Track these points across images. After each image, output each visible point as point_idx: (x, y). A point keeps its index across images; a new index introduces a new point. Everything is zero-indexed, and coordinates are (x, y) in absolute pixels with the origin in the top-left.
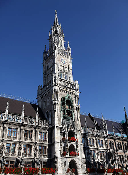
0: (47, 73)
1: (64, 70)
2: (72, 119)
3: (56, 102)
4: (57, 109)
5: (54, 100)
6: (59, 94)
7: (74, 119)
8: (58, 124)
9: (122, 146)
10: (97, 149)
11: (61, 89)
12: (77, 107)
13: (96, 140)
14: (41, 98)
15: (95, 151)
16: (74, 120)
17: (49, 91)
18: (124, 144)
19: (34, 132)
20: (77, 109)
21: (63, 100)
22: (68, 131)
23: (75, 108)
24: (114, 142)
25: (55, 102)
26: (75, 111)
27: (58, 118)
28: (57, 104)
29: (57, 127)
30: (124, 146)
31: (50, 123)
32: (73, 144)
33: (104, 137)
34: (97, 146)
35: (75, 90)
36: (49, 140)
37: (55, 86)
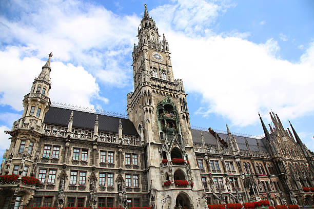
0: (137, 76)
1: (159, 67)
2: (178, 132)
3: (148, 108)
4: (151, 118)
5: (145, 106)
6: (153, 98)
7: (180, 131)
8: (154, 140)
9: (264, 168)
10: (225, 176)
11: (155, 91)
12: (183, 115)
13: (222, 162)
14: (132, 109)
15: (222, 178)
16: (181, 134)
18: (267, 166)
19: (116, 153)
20: (184, 117)
21: (159, 105)
22: (170, 149)
23: (181, 116)
24: (251, 164)
25: (146, 108)
26: (182, 120)
27: (153, 131)
28: (150, 110)
29: (152, 143)
30: (267, 168)
31: (142, 140)
32: (181, 168)
33: (234, 158)
34: (225, 171)
35: (178, 91)
36: (142, 165)
37: (144, 86)
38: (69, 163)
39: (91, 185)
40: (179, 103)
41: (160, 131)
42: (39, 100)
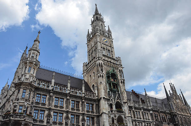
0: (91, 52)
1: (107, 48)
2: (118, 91)
3: (101, 74)
4: (103, 81)
5: (99, 73)
6: (104, 68)
7: (120, 91)
8: (105, 95)
9: (166, 118)
10: (144, 122)
11: (105, 63)
12: (121, 81)
13: (142, 113)
14: (87, 73)
15: (142, 123)
16: (120, 93)
17: (93, 66)
18: (167, 117)
19: (81, 103)
20: (122, 82)
21: (108, 73)
22: (115, 102)
23: (120, 81)
24: (158, 115)
25: (100, 75)
26: (121, 84)
27: (104, 90)
28: (102, 76)
29: (104, 98)
30: (168, 118)
31: (97, 95)
32: (121, 115)
33: (149, 110)
34: (144, 119)
35: (118, 65)
36: (96, 111)
37: (99, 60)
38: (52, 107)
39: (66, 122)
40: (119, 73)
41: (108, 90)
42: (34, 63)
